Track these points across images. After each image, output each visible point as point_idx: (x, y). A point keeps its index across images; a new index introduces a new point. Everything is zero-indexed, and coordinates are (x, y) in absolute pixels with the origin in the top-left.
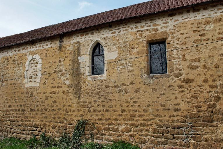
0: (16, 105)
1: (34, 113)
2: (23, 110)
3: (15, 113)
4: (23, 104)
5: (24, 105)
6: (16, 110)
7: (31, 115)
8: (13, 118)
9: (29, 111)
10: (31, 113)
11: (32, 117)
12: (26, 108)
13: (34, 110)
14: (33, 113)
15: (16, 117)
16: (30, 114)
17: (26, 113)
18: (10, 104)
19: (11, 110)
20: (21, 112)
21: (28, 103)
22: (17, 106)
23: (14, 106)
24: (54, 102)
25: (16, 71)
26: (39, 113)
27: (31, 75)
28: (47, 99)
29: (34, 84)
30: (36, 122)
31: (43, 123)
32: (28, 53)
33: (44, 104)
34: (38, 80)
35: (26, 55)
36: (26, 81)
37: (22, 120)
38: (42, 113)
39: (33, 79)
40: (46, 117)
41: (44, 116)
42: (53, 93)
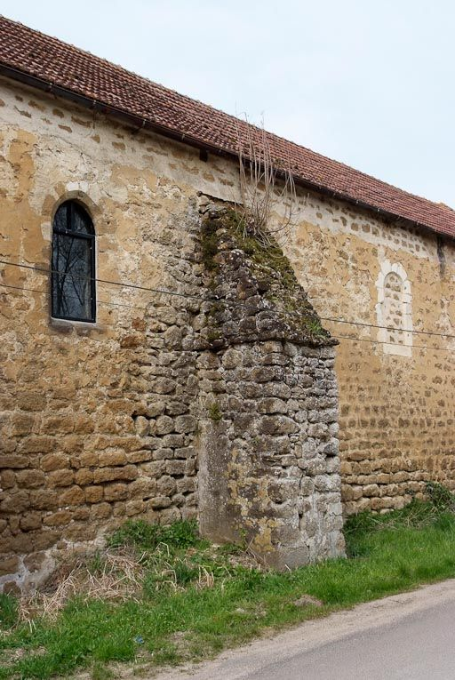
0: (361, 406)
1: (408, 431)
2: (384, 424)
3: (364, 431)
4: (379, 404)
5: (383, 408)
6: (364, 424)
7: (403, 438)
8: (357, 450)
9: (397, 425)
10: (402, 430)
11: (406, 444)
12: (388, 418)
13: (407, 423)
14: (405, 433)
15: (368, 445)
16: (400, 434)
17: (390, 433)
18: (346, 402)
19: (352, 424)
20: (377, 430)
21: (392, 402)
22: (367, 409)
23: (357, 409)
24: (442, 404)
25: (352, 294)
26: (418, 431)
27: (391, 322)
28: (428, 394)
29: (401, 349)
30: (414, 455)
31: (426, 457)
32: (381, 251)
33: (423, 408)
34: (408, 340)
35: (375, 252)
36: (383, 335)
37: (383, 454)
38: (423, 430)
39: (396, 335)
40: (430, 441)
41: (427, 438)
42: (438, 380)
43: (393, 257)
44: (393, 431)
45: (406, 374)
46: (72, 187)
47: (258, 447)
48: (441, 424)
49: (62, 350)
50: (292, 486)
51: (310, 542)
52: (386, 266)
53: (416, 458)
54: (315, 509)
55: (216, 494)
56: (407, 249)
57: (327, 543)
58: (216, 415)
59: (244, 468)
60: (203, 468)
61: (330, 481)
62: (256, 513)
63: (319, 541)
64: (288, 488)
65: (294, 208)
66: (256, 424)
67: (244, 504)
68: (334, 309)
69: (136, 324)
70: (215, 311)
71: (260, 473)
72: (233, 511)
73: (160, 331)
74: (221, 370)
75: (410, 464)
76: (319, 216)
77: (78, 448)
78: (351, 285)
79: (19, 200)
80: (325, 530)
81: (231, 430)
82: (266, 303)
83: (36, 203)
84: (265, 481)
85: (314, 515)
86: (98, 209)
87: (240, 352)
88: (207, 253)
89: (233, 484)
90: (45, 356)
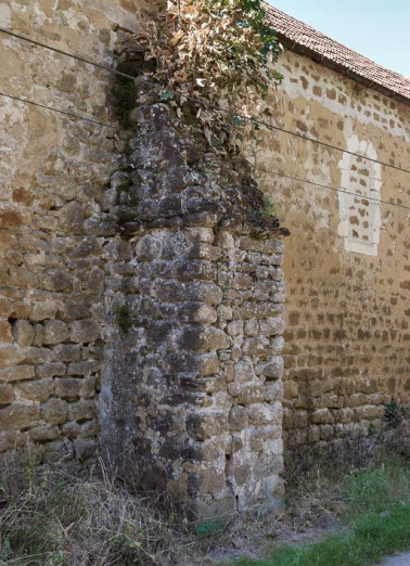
0: (314, 313)
1: (368, 344)
2: (340, 335)
3: (316, 344)
4: (335, 311)
5: (340, 316)
6: (316, 335)
7: (362, 353)
8: (306, 367)
9: (356, 337)
10: (361, 343)
11: (366, 360)
12: (345, 328)
13: (367, 334)
14: (364, 347)
15: (320, 361)
16: (358, 348)
17: (347, 346)
18: (294, 308)
19: (302, 334)
20: (330, 342)
21: (351, 309)
22: (321, 317)
23: (308, 317)
24: (409, 313)
25: (310, 177)
26: (380, 344)
27: (356, 213)
28: (394, 302)
29: (362, 243)
30: (375, 373)
31: (388, 376)
32: (348, 124)
33: (388, 317)
34: (376, 237)
35: (341, 125)
36: (344, 228)
37: (337, 372)
38: (385, 344)
39: (359, 229)
40: (393, 357)
41: (390, 353)
42: (407, 285)
43: (363, 132)
44: (350, 345)
45: (369, 276)
47: (176, 364)
50: (219, 417)
51: (240, 490)
52: (353, 143)
53: (376, 377)
54: (248, 448)
55: (120, 423)
56: (380, 124)
57: (262, 491)
58: (124, 319)
59: (157, 392)
60: (106, 389)
61: (267, 412)
62: (169, 451)
63: (250, 489)
64: (213, 420)
66: (175, 336)
67: (155, 439)
68: (287, 193)
69: (19, 195)
70: (129, 185)
71: (176, 399)
73: (53, 208)
74: (133, 262)
75: (368, 384)
78: (309, 164)
80: (259, 474)
81: (143, 341)
82: (195, 176)
84: (182, 411)
85: (244, 456)
87: (159, 236)
89: (141, 413)
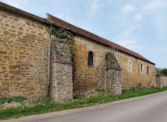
2: (127, 80)
3: (125, 80)
4: (127, 77)
6: (125, 79)
13: (130, 80)
15: (125, 82)
18: (123, 77)
19: (124, 79)
21: (129, 77)
23: (124, 78)
24: (135, 78)
25: (125, 64)
26: (132, 81)
27: (129, 68)
28: (133, 76)
29: (130, 71)
30: (131, 83)
32: (129, 59)
33: (133, 78)
34: (131, 70)
35: (128, 59)
36: (128, 69)
37: (127, 83)
39: (130, 69)
41: (133, 81)
42: (135, 75)
45: (131, 74)
46: (90, 50)
47: (112, 81)
48: (135, 80)
49: (90, 69)
50: (116, 86)
51: (118, 92)
52: (129, 61)
55: (107, 86)
56: (132, 59)
57: (120, 93)
58: (107, 77)
59: (110, 84)
60: (105, 83)
61: (120, 86)
62: (111, 89)
65: (118, 53)
66: (112, 79)
67: (110, 88)
68: (122, 66)
69: (98, 67)
70: (107, 65)
71: (112, 84)
72: (109, 88)
73: (101, 68)
74: (108, 72)
76: (121, 54)
77: (91, 80)
78: (124, 63)
79: (84, 52)
80: (119, 91)
81: (109, 79)
82: (114, 65)
83: (86, 52)
84: (113, 85)
85: (118, 89)
86: (94, 53)
87: (110, 70)
88: (107, 59)
89: (109, 85)
90: (88, 70)
